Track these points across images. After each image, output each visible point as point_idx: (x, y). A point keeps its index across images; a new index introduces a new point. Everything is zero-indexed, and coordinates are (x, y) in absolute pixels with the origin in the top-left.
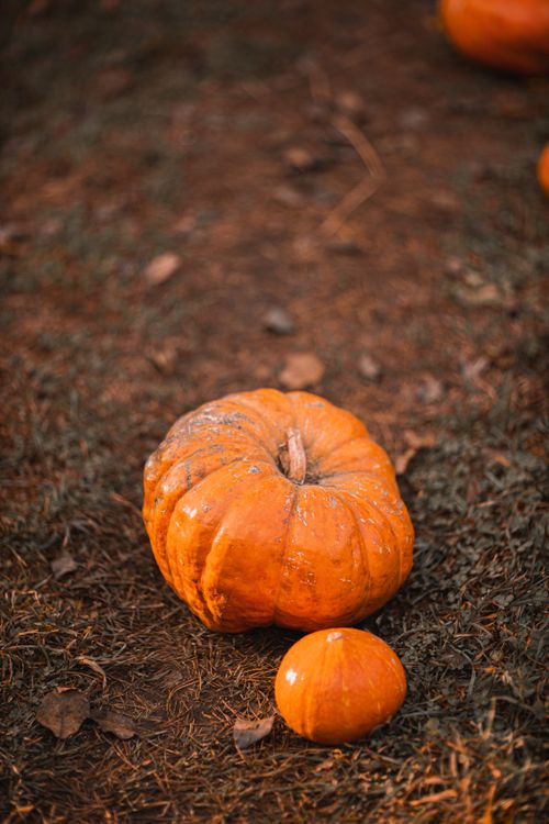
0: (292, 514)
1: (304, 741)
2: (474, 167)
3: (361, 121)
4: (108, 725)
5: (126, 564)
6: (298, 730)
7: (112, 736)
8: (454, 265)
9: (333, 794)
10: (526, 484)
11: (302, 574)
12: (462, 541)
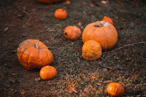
0: (39, 52)
1: (45, 80)
2: (45, 15)
3: (26, 11)
4: (18, 81)
5: (13, 64)
6: (44, 79)
7: (19, 82)
8: (46, 27)
9: (51, 85)
10: (64, 51)
11: (41, 60)
12: (57, 58)
